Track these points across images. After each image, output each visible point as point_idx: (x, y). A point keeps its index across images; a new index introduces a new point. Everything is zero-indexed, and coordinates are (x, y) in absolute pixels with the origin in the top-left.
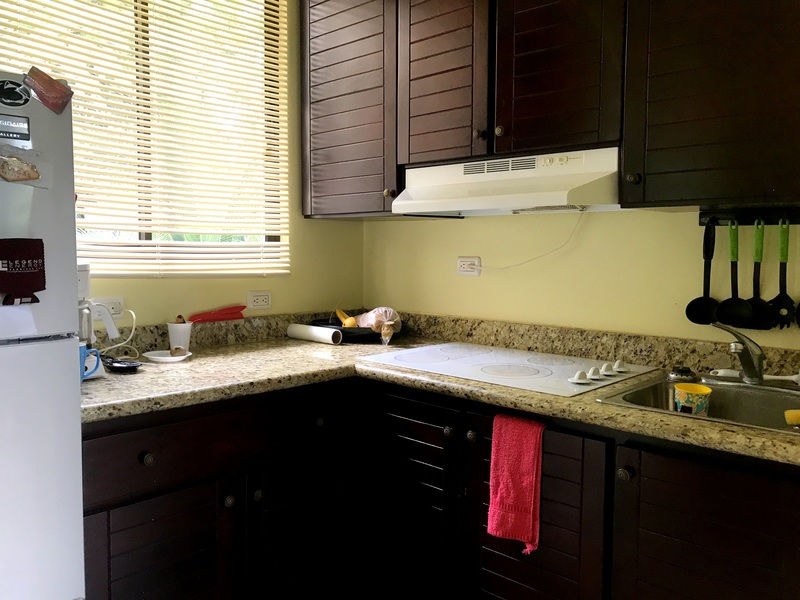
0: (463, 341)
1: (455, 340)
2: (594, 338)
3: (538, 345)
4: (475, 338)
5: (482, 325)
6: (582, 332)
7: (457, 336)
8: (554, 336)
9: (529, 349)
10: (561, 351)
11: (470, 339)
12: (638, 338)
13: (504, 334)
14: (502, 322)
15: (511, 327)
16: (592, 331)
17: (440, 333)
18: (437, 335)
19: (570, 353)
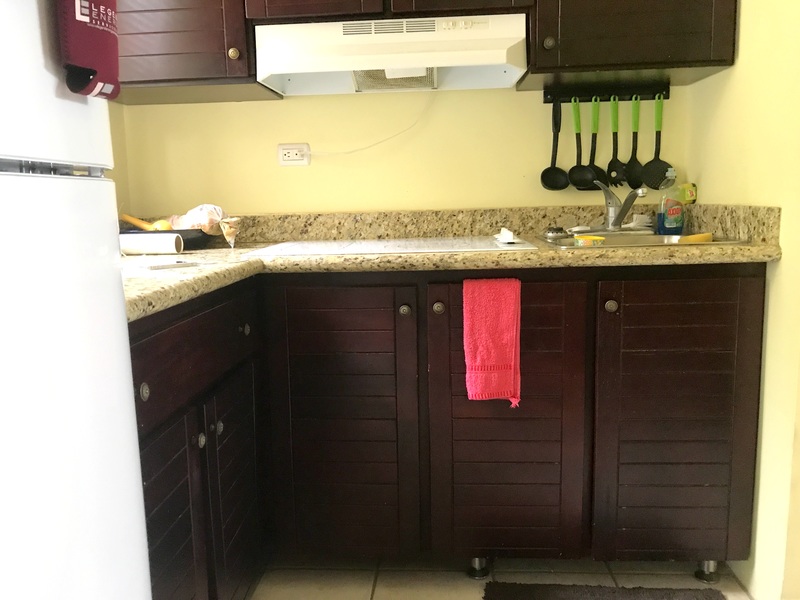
0: (295, 240)
1: (283, 241)
2: (450, 217)
3: (390, 232)
4: (311, 234)
5: (320, 219)
6: (437, 213)
7: (286, 236)
8: (406, 220)
9: (380, 237)
10: (416, 234)
11: (306, 236)
12: (493, 211)
13: (348, 225)
14: (344, 213)
15: (356, 218)
16: (448, 211)
17: (262, 235)
18: (258, 238)
19: (425, 235)
